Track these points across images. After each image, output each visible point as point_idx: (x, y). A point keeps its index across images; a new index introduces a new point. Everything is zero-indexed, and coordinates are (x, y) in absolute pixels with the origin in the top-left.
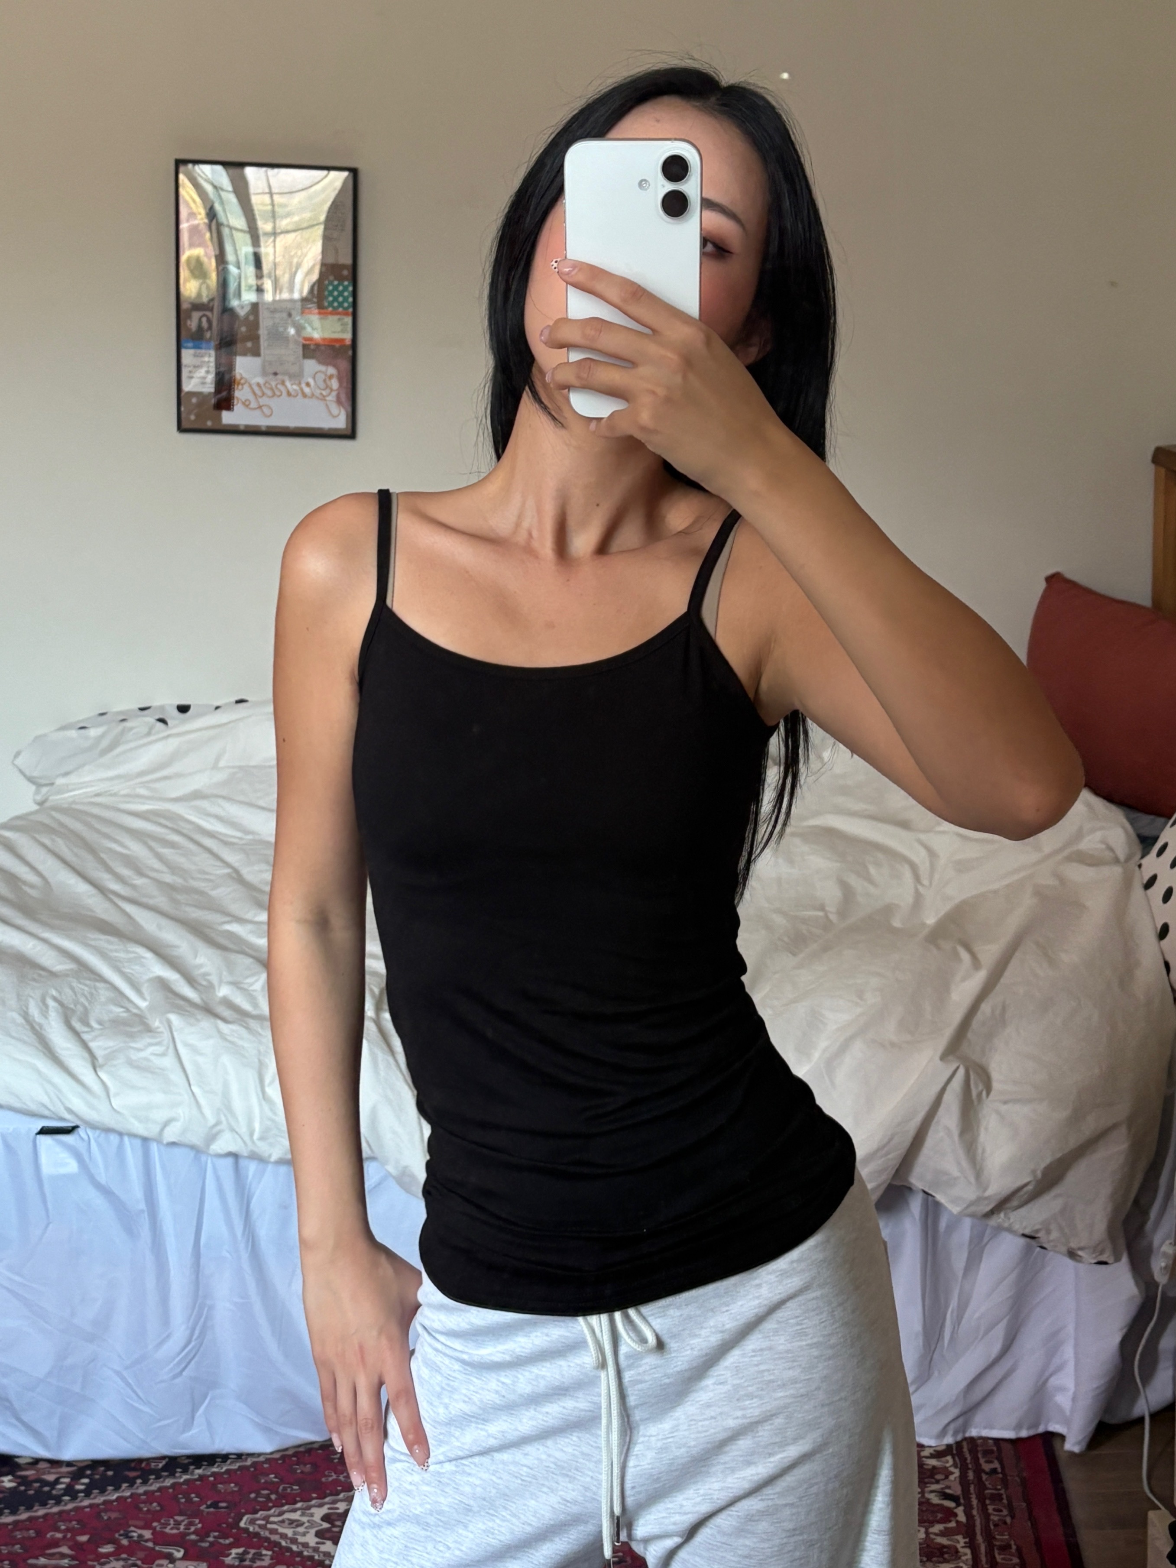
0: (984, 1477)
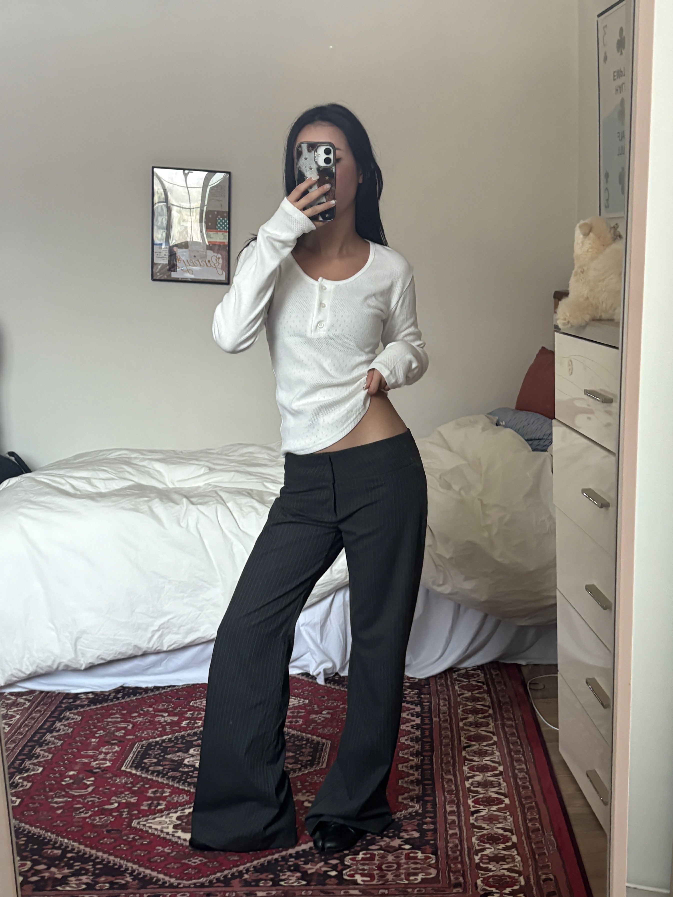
0: (494, 676)
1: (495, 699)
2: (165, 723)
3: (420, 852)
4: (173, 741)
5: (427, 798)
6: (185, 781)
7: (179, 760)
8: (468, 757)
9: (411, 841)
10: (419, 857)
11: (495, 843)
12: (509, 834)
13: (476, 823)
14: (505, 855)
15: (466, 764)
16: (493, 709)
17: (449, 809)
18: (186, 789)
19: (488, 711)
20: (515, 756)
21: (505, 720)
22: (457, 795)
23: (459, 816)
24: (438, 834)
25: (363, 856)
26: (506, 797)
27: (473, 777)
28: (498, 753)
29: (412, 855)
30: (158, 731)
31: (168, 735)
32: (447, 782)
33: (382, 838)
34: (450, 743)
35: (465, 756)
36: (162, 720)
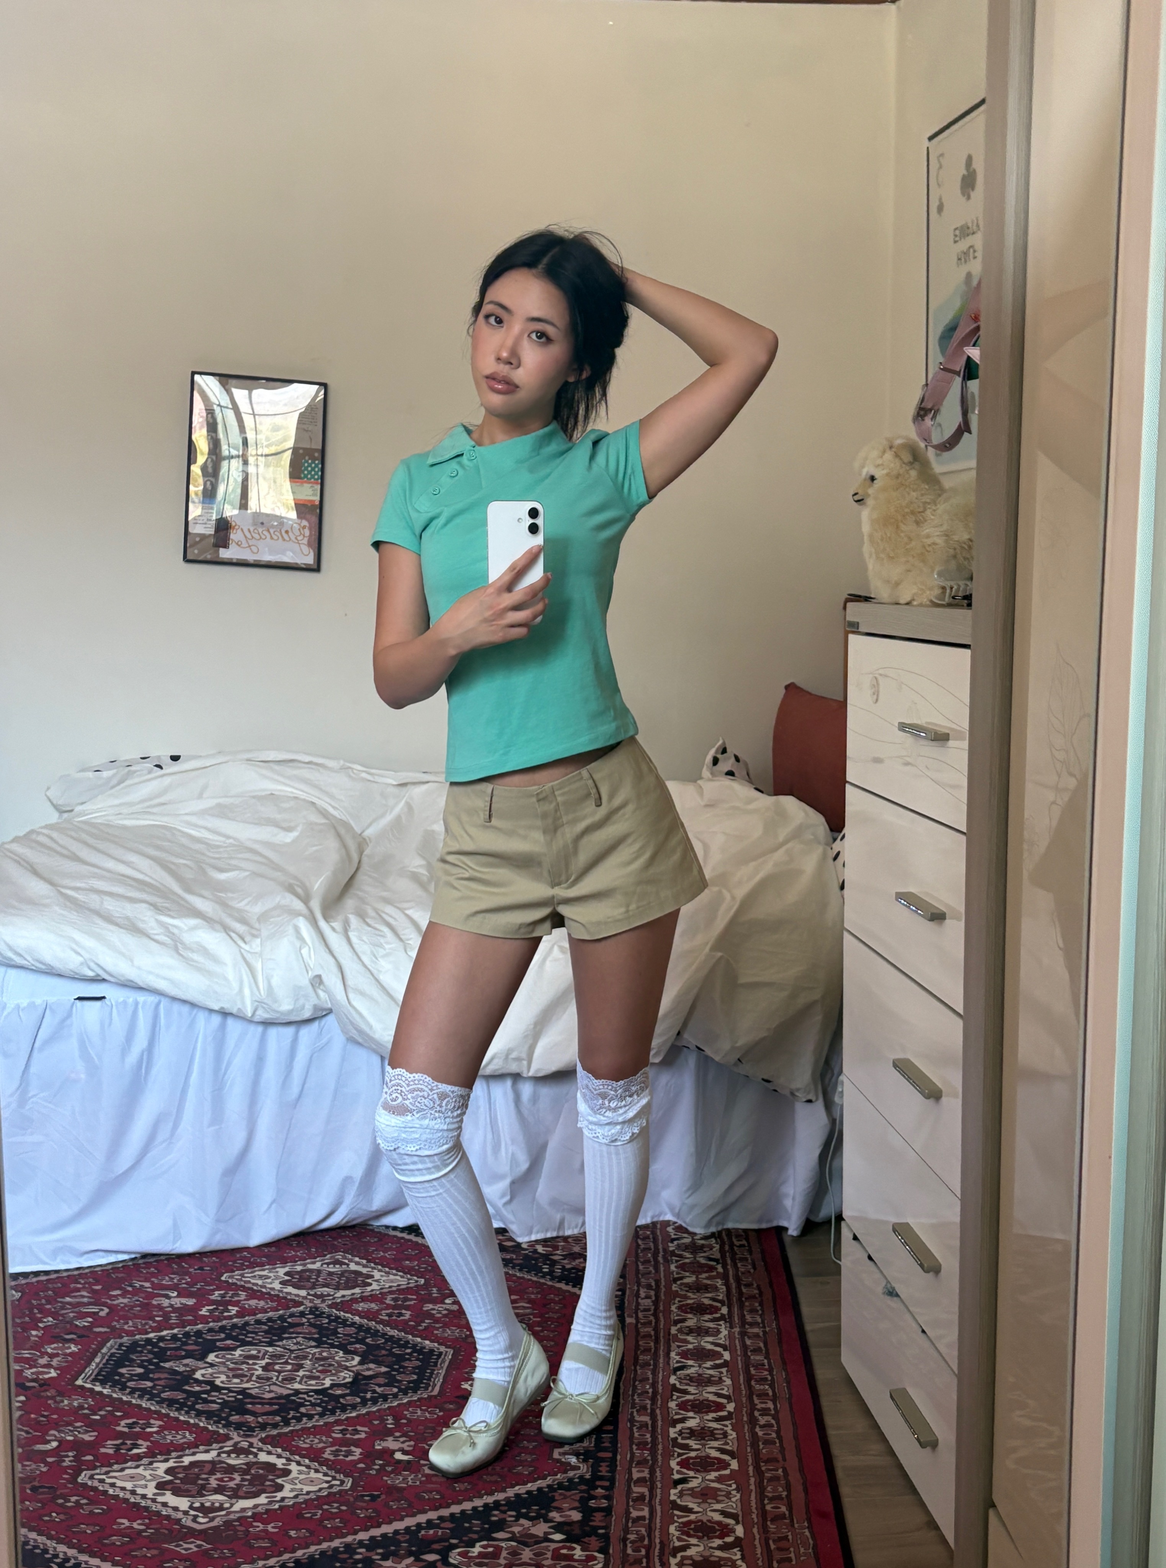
0: (736, 1248)
1: (734, 1291)
2: (170, 1309)
3: (578, 1548)
4: (179, 1340)
5: (602, 1455)
6: (192, 1408)
7: (186, 1371)
8: (678, 1385)
9: (566, 1528)
10: (576, 1557)
11: (706, 1538)
12: (731, 1521)
13: (679, 1501)
14: (721, 1558)
15: (675, 1397)
16: (729, 1308)
17: (636, 1475)
18: (192, 1421)
19: (720, 1309)
20: (758, 1387)
21: (747, 1326)
22: (653, 1451)
23: (652, 1490)
24: (614, 1518)
25: (482, 1550)
26: (733, 1457)
27: (683, 1420)
28: (728, 1382)
29: (564, 1551)
30: (155, 1321)
31: (173, 1329)
32: (639, 1428)
33: (517, 1520)
34: (652, 1362)
35: (675, 1385)
36: (165, 1302)
